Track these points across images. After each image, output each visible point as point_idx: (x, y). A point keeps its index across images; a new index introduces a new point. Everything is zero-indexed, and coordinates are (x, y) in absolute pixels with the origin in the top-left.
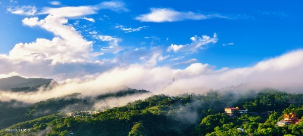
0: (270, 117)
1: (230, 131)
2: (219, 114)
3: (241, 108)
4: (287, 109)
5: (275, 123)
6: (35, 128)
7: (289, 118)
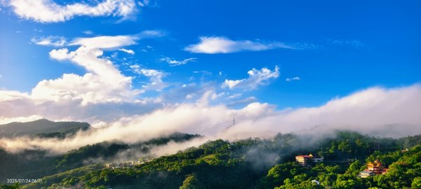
0: (351, 166)
1: (302, 184)
2: (289, 163)
3: (315, 155)
4: (371, 156)
5: (358, 174)
6: (65, 183)
7: (374, 167)
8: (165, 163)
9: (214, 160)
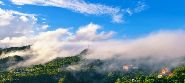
1: (127, 81)
7: (165, 72)
8: (47, 70)
9: (77, 68)
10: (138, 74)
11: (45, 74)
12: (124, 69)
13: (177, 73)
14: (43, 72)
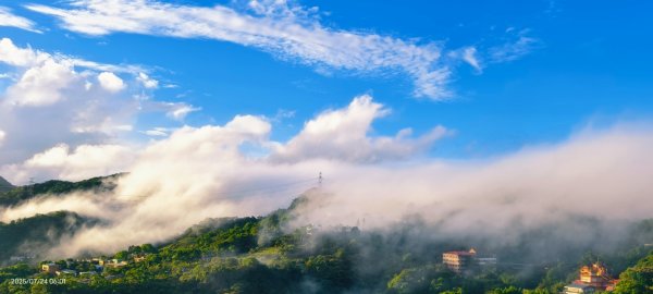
2: (430, 266)
5: (561, 289)
7: (592, 277)
8: (173, 265)
9: (279, 259)
10: (496, 283)
11: (166, 280)
12: (446, 264)
13: (634, 282)
14: (156, 273)
